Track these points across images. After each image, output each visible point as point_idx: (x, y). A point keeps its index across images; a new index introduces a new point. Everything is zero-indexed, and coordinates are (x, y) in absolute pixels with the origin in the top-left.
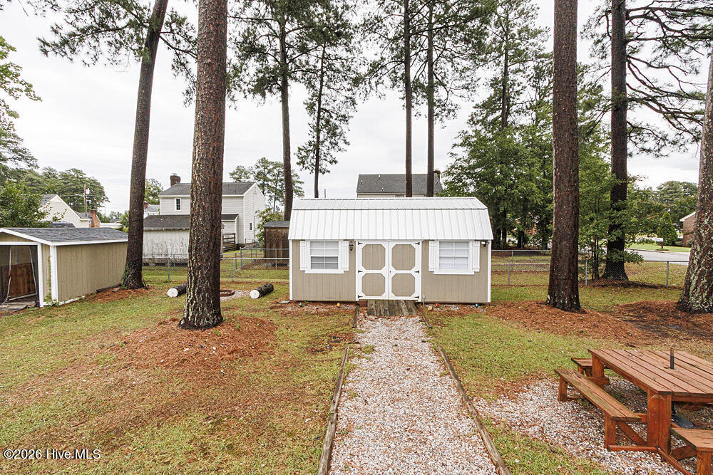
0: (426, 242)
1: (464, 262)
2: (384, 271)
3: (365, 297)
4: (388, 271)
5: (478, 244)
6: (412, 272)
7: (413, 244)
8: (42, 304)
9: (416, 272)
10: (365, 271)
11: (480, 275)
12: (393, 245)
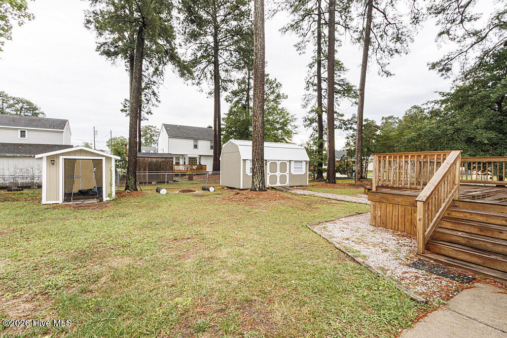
0: (290, 161)
1: (300, 169)
2: (277, 174)
3: (270, 186)
4: (278, 174)
5: (305, 162)
6: (286, 174)
7: (286, 162)
8: (105, 198)
9: (287, 174)
10: (271, 174)
11: (306, 174)
12: (280, 162)
